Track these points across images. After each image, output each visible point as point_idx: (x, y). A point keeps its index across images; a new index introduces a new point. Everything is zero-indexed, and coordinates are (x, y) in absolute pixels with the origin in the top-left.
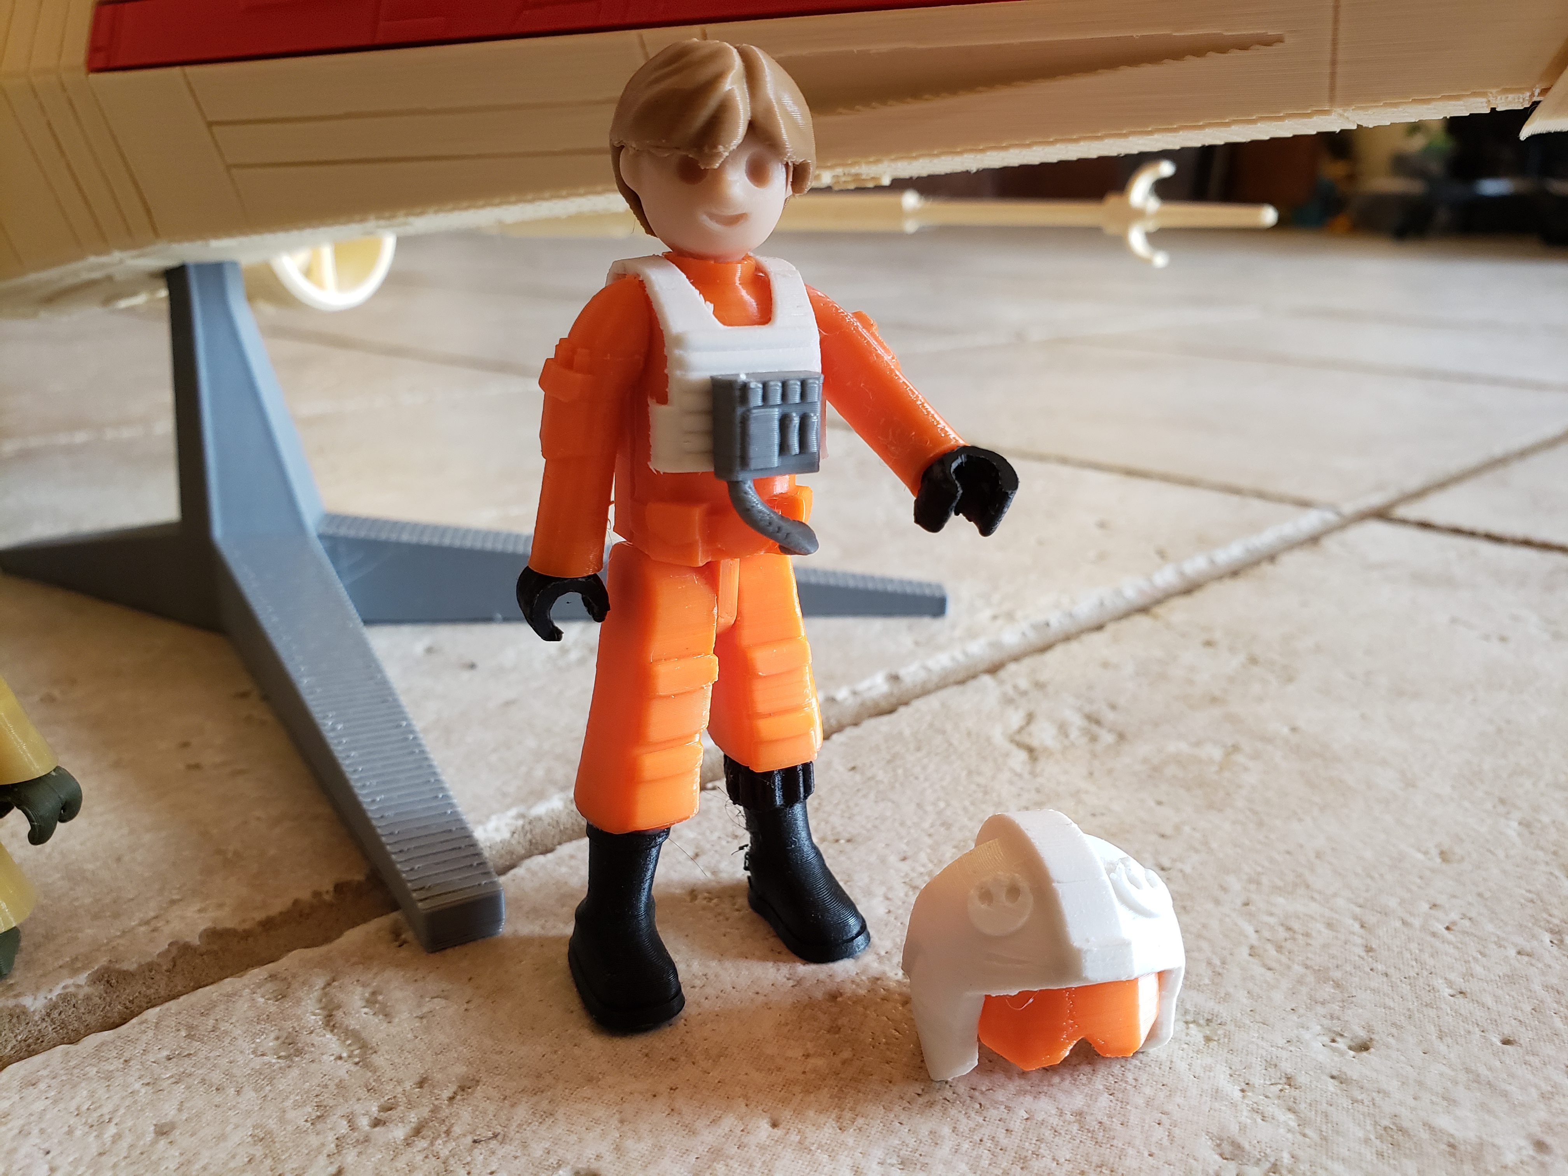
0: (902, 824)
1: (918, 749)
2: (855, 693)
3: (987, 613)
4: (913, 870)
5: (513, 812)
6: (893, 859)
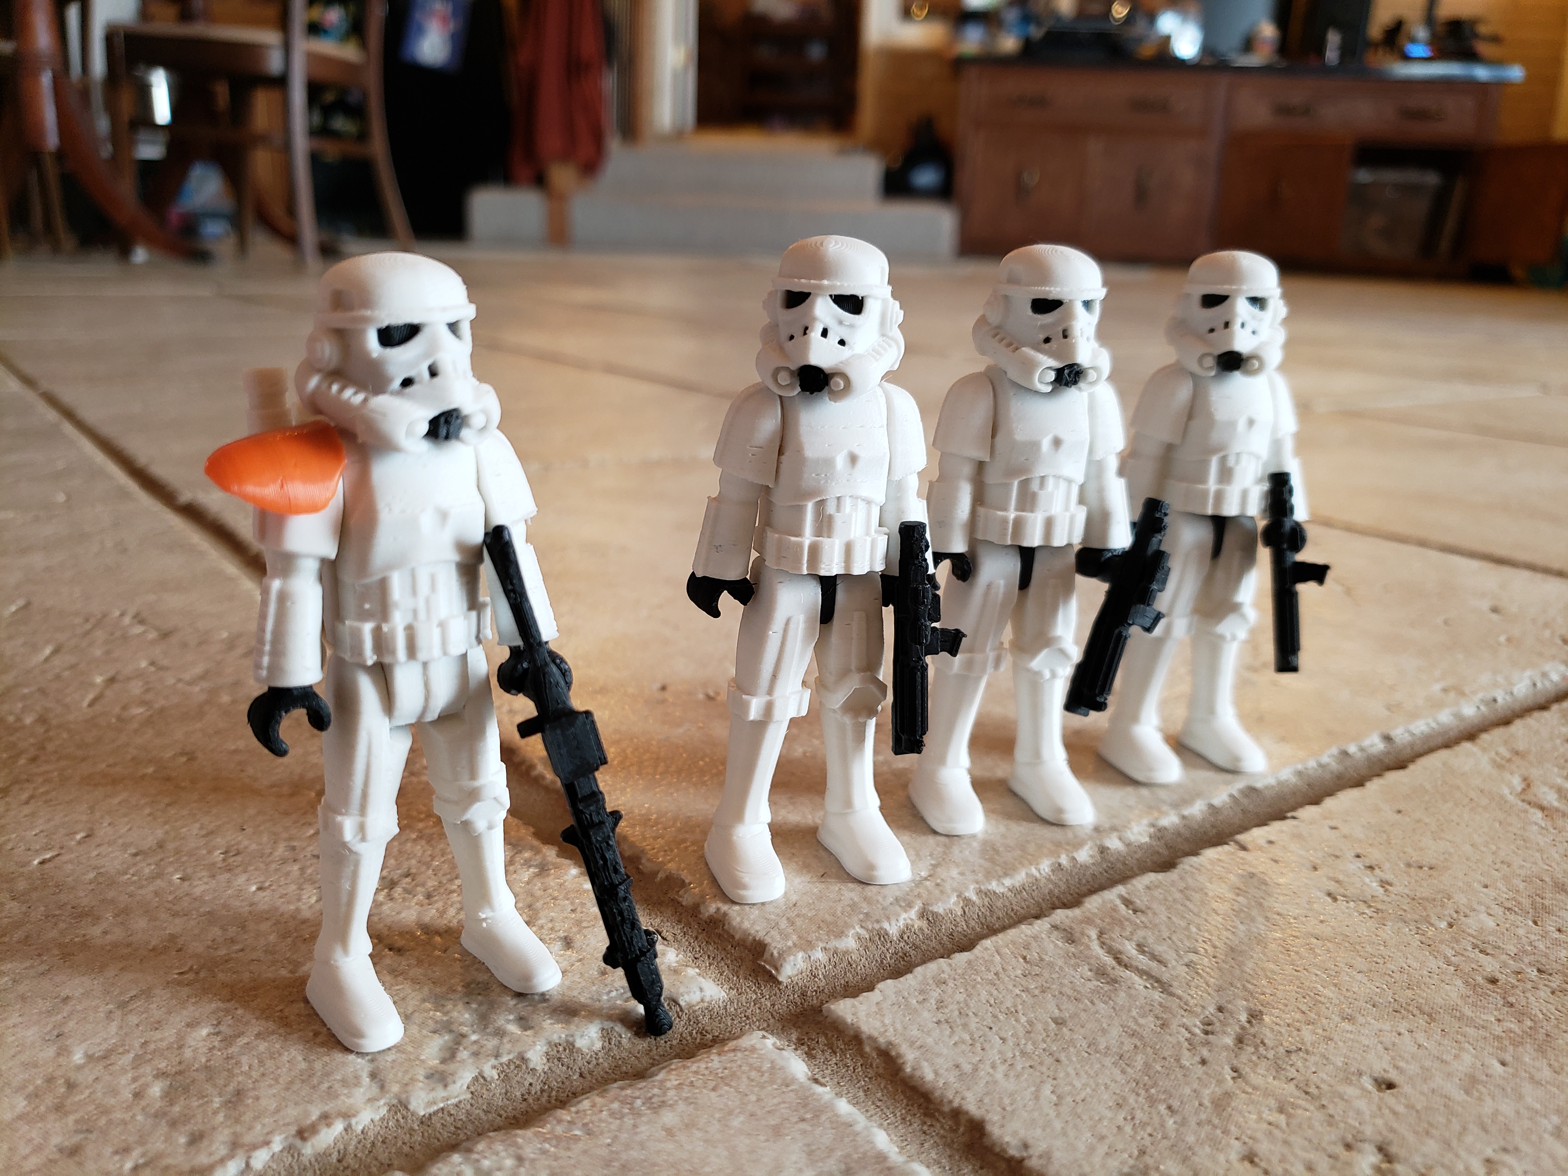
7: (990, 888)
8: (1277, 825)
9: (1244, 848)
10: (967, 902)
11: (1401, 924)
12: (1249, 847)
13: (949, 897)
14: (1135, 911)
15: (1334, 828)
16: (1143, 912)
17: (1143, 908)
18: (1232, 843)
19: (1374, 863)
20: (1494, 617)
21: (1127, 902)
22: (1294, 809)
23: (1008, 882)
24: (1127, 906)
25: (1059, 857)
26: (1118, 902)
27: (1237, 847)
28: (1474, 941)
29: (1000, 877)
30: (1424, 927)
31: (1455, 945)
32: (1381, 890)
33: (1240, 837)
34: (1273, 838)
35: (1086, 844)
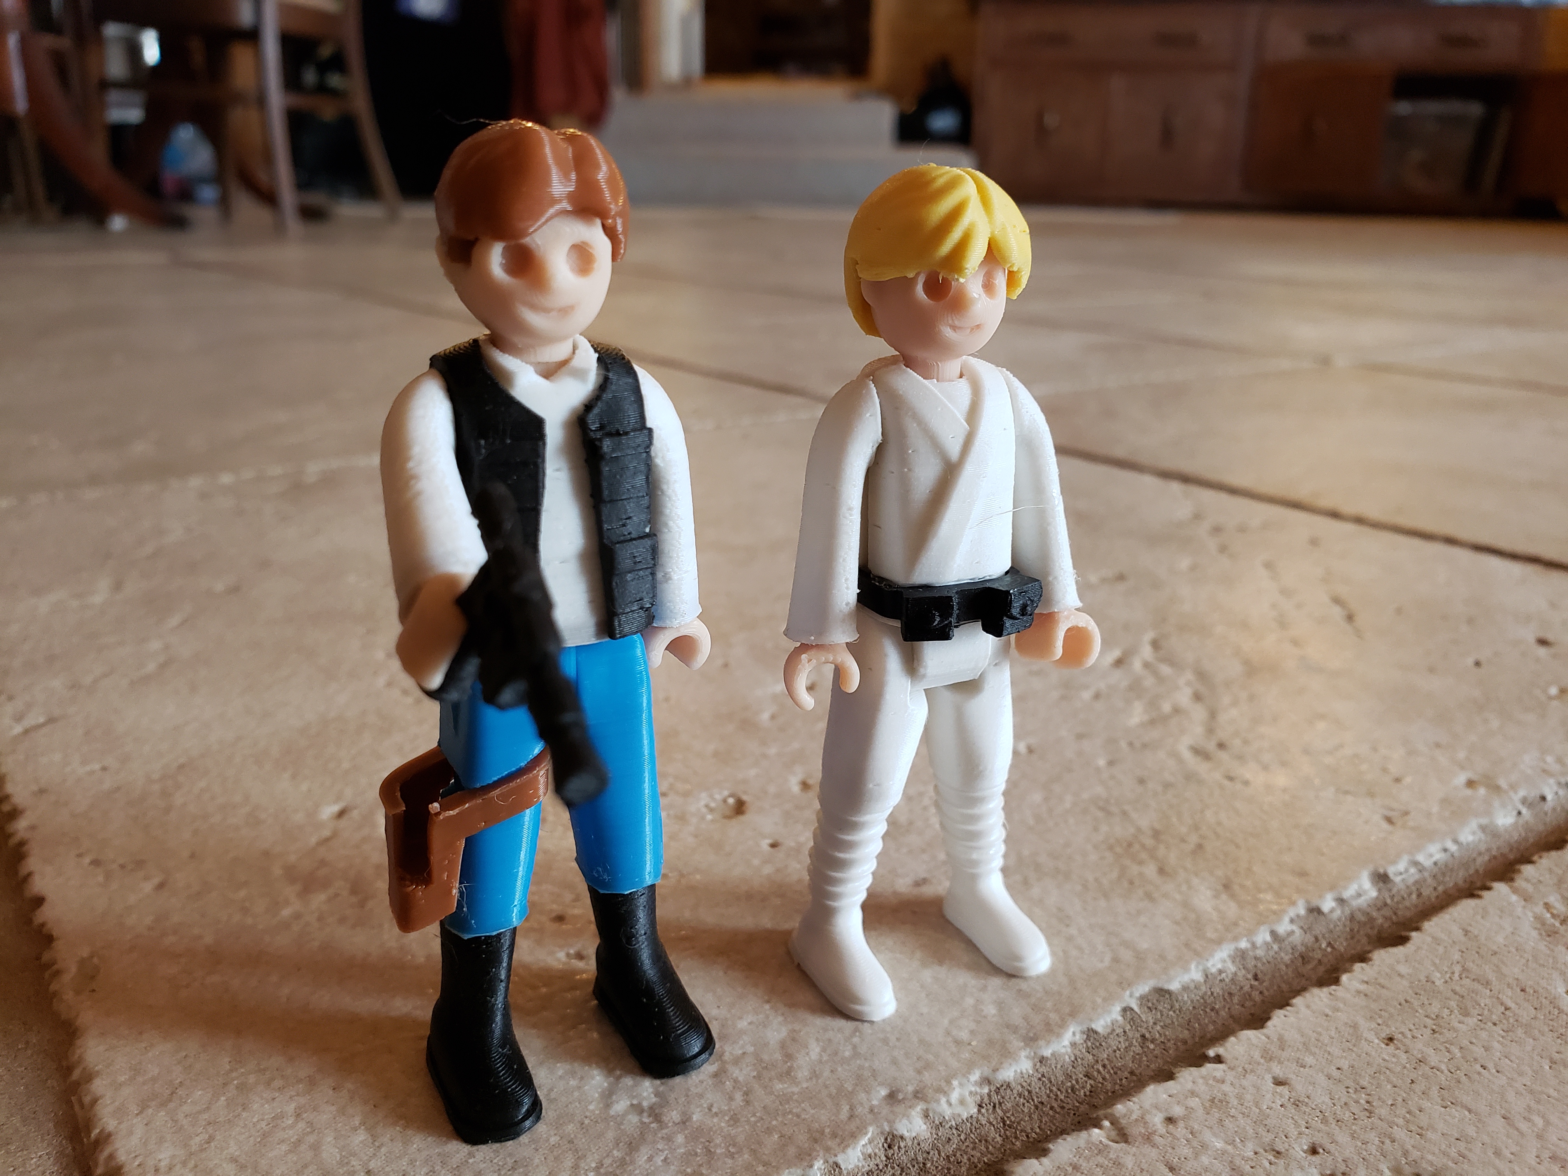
8: (1188, 1077)
9: (1122, 1135)
12: (1135, 1131)
15: (1279, 1083)
18: (1106, 1123)
22: (1221, 1036)
25: (811, 1166)
27: (1113, 1133)
33: (1120, 1108)
34: (1177, 1111)
35: (866, 1134)
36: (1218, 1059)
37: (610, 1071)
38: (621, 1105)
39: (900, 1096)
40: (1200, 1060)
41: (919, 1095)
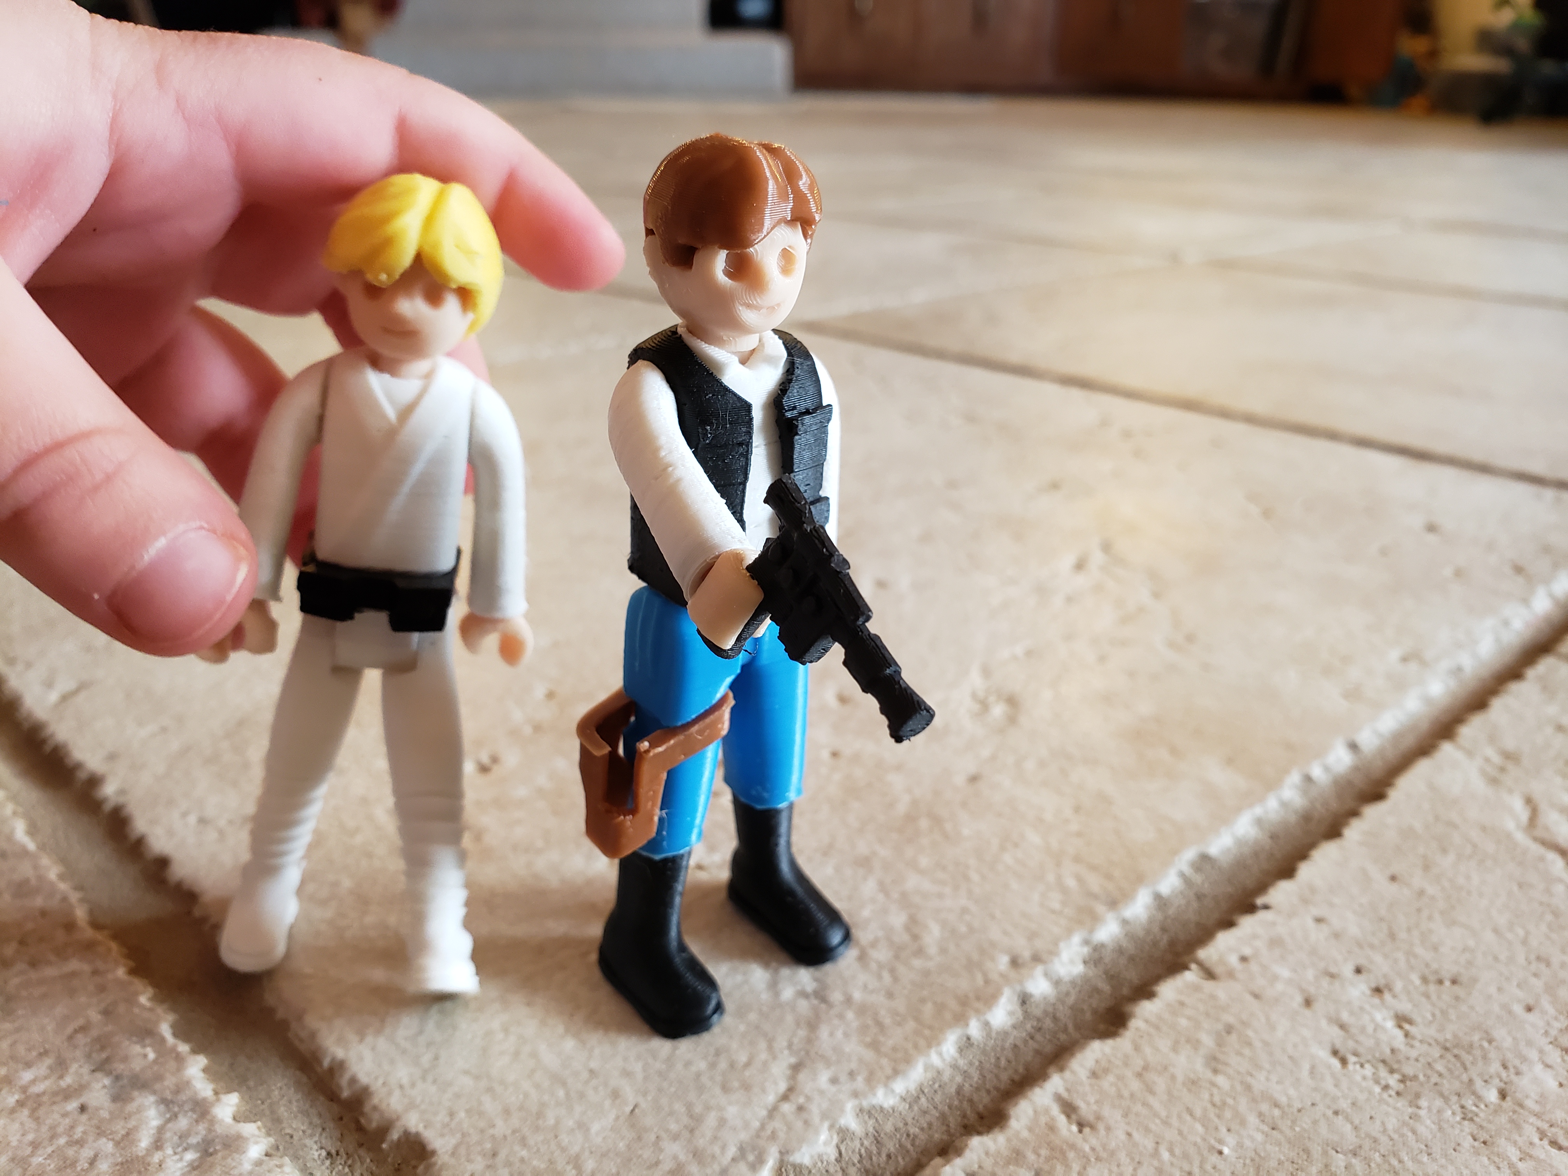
0: (1496, 959)
1: (1444, 851)
2: (1327, 769)
3: (1394, 655)
4: (1548, 1024)
5: (1076, 939)
6: (1518, 1009)
7: (875, 1101)
8: (1247, 924)
9: (1210, 974)
10: (844, 1134)
11: (1439, 1103)
12: (1218, 970)
13: (817, 1132)
14: (1081, 1125)
15: (1318, 921)
16: (1092, 1127)
17: (1091, 1118)
18: (1194, 966)
19: (1382, 982)
20: (1431, 538)
21: (1069, 1109)
22: (1262, 887)
23: (900, 1086)
24: (1068, 1116)
25: (967, 1025)
26: (1056, 1110)
27: (1201, 974)
28: (1539, 1124)
29: (888, 1078)
30: (1469, 1103)
31: (1517, 1138)
32: (1399, 1034)
33: (1202, 954)
34: (1247, 951)
35: (1002, 994)
36: (1266, 907)
37: (766, 965)
38: (788, 993)
39: (1020, 961)
40: (1251, 909)
41: (1037, 958)
